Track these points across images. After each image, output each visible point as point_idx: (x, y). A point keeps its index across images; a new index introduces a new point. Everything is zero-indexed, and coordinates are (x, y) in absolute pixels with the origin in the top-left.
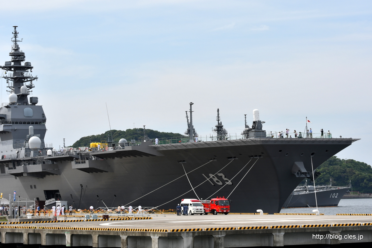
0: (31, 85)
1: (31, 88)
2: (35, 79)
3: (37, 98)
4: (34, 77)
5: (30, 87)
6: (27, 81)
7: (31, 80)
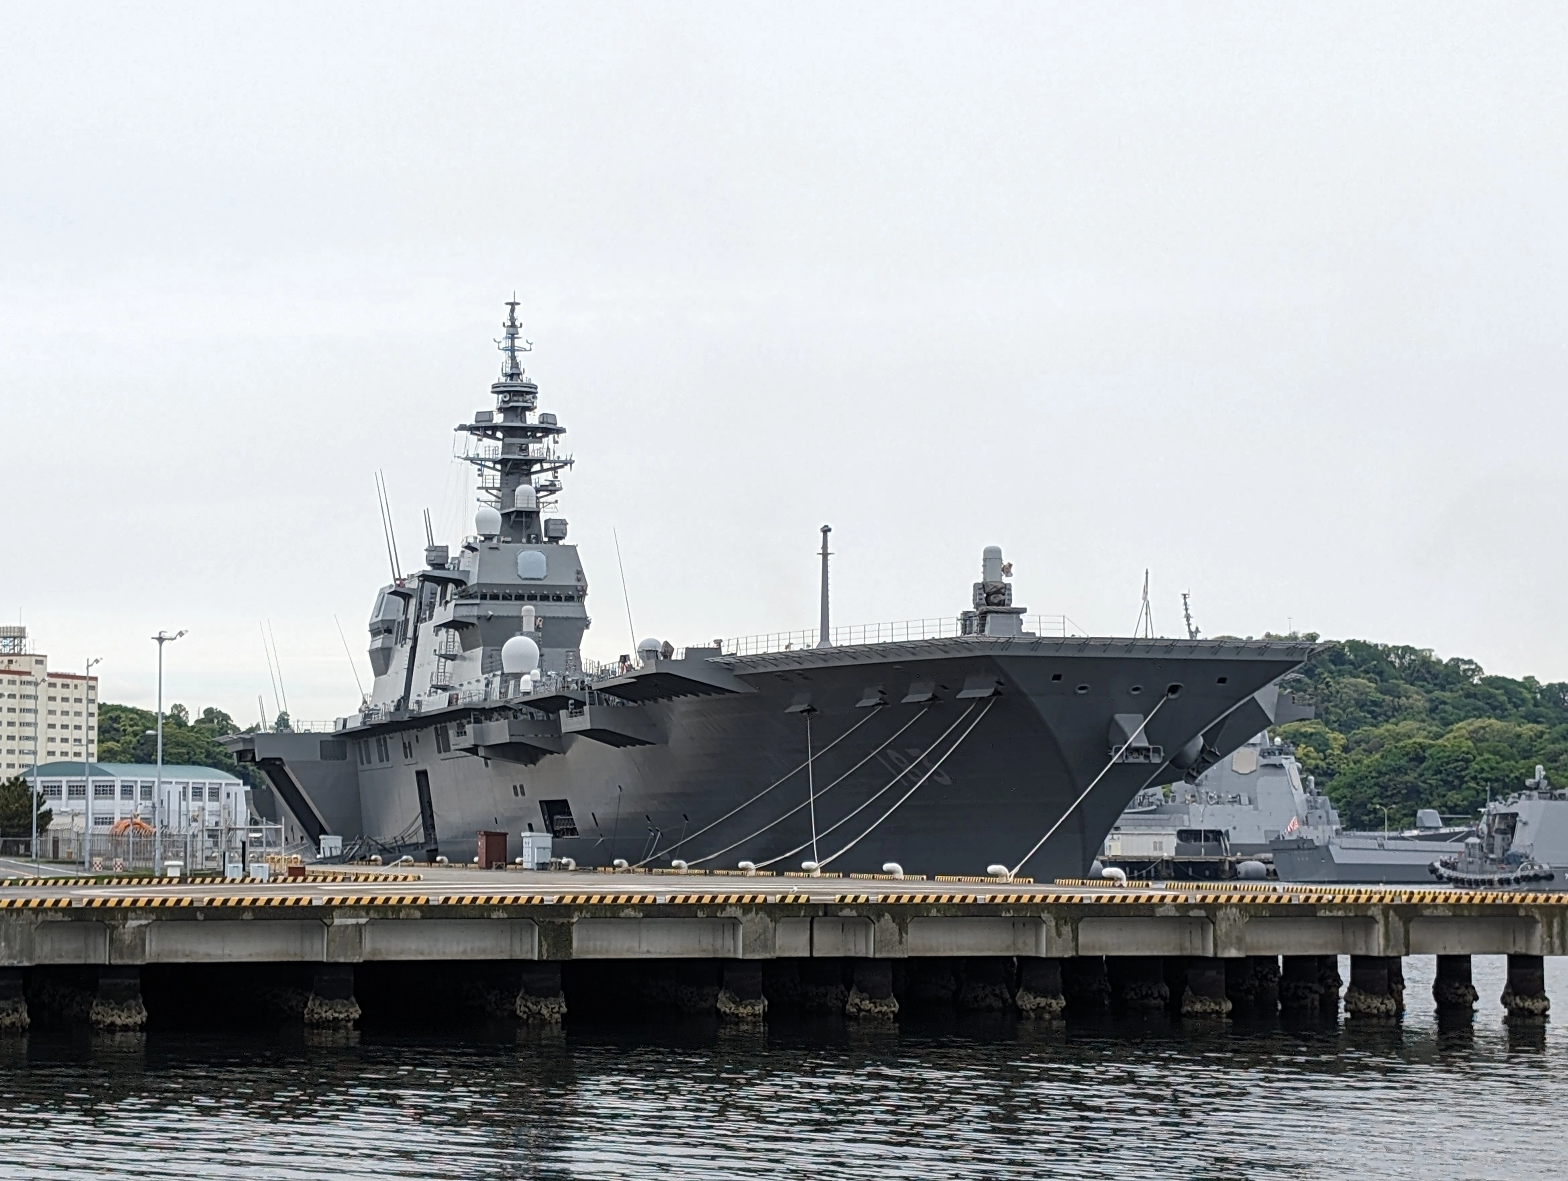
0: (553, 484)
1: (552, 492)
2: (565, 463)
3: (564, 523)
4: (563, 458)
5: (551, 488)
6: (543, 470)
7: (555, 469)
